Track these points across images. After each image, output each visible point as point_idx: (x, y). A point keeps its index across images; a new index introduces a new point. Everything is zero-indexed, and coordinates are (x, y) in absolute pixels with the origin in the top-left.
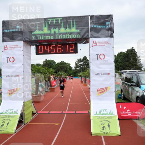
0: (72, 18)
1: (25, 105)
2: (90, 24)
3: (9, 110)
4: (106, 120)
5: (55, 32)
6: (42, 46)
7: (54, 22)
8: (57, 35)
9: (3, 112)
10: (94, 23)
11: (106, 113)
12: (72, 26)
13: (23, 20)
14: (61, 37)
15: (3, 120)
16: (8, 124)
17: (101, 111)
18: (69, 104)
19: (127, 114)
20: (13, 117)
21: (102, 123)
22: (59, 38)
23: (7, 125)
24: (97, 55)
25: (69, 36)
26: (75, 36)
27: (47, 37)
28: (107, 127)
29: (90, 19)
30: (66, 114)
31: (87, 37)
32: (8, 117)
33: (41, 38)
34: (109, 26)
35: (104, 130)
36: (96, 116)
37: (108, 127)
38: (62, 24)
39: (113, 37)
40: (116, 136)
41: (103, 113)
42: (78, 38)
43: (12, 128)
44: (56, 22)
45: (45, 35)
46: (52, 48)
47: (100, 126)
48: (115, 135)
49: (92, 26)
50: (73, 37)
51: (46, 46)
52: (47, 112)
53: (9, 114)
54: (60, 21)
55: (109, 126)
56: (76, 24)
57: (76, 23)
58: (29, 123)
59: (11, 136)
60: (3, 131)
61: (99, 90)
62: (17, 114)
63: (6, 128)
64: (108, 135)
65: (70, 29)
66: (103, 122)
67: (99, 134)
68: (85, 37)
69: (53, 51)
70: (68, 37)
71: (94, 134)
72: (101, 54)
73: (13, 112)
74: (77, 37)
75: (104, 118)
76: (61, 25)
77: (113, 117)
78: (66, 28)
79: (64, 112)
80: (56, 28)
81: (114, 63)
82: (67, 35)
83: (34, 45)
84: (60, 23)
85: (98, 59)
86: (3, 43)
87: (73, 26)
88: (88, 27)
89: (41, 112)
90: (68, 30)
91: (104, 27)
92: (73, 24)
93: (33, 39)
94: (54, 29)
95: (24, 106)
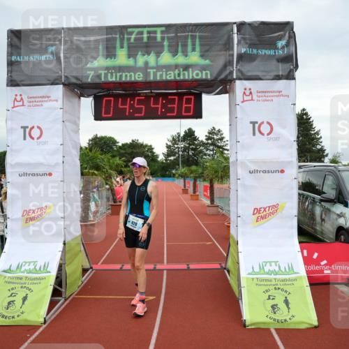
0: (191, 28)
1: (67, 249)
2: (238, 44)
3: (26, 263)
4: (279, 288)
5: (146, 63)
6: (112, 99)
7: (145, 36)
8: (151, 71)
9: (10, 269)
10: (247, 43)
11: (277, 269)
12: (190, 48)
13: (63, 28)
14: (161, 76)
15: (12, 289)
16: (25, 299)
17: (264, 264)
18: (167, 245)
19: (322, 271)
20: (38, 281)
21: (269, 296)
22: (158, 78)
23: (23, 303)
24: (254, 123)
25: (184, 74)
26: (197, 75)
27: (126, 76)
28: (282, 306)
29: (238, 31)
30: (165, 272)
31: (229, 78)
32: (23, 281)
33: (112, 78)
34: (283, 52)
35: (275, 313)
36: (253, 279)
37: (284, 305)
38: (166, 43)
39: (294, 79)
40: (308, 329)
41: (269, 270)
42: (206, 80)
43: (36, 310)
44: (149, 38)
45: (121, 69)
46: (138, 105)
47: (264, 304)
48: (303, 326)
49: (243, 50)
50: (193, 77)
51: (120, 99)
52: (118, 267)
53: (26, 274)
54: (159, 36)
55: (286, 302)
56: (201, 45)
57: (200, 41)
58: (76, 295)
59: (35, 332)
60: (13, 317)
61: (257, 211)
62: (48, 274)
63: (21, 310)
64: (286, 327)
65: (186, 56)
66: (273, 292)
67: (264, 323)
68: (222, 76)
69: (140, 111)
70: (179, 75)
71: (251, 325)
72: (263, 123)
73: (38, 268)
74: (204, 77)
75: (273, 283)
76: (162, 46)
77: (295, 280)
78: (175, 53)
79: (159, 267)
80: (149, 54)
81: (295, 143)
82: (177, 72)
83: (89, 96)
84: (159, 39)
85: (254, 134)
86: (9, 88)
87: (194, 50)
88: (231, 52)
89: (100, 266)
90: (180, 59)
91: (272, 52)
92: (194, 45)
93: (89, 80)
94: (144, 55)
95: (64, 252)
